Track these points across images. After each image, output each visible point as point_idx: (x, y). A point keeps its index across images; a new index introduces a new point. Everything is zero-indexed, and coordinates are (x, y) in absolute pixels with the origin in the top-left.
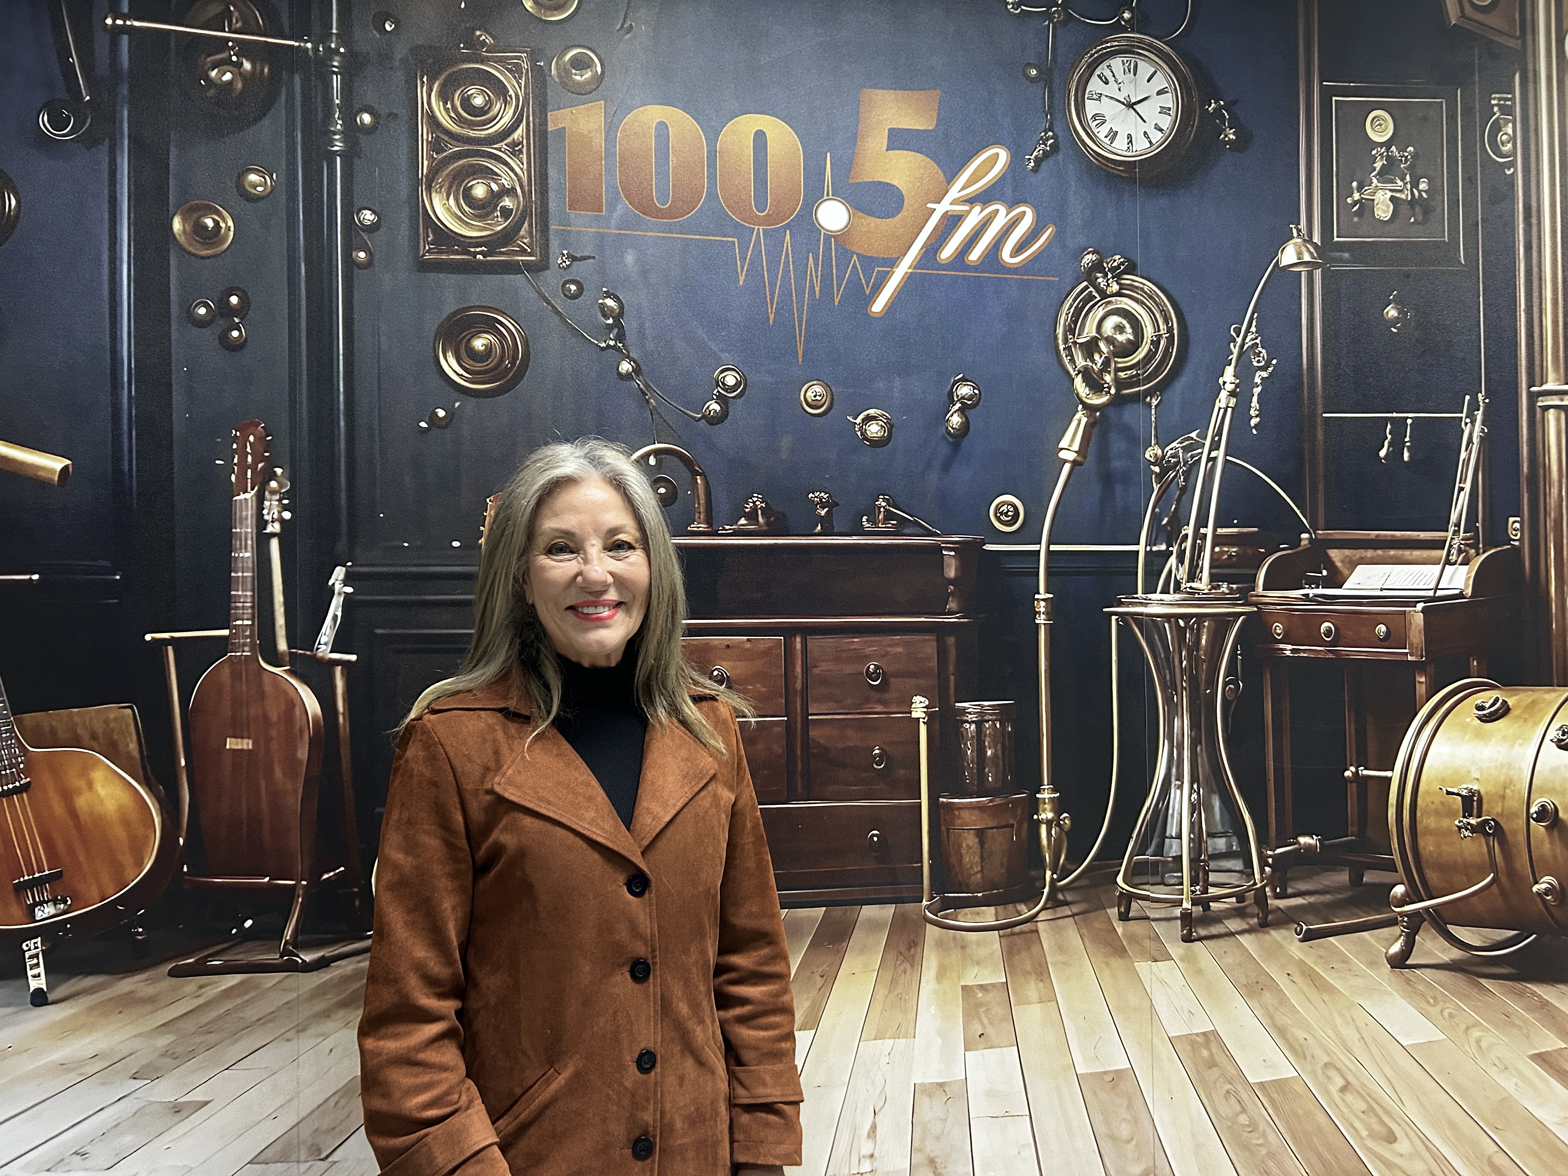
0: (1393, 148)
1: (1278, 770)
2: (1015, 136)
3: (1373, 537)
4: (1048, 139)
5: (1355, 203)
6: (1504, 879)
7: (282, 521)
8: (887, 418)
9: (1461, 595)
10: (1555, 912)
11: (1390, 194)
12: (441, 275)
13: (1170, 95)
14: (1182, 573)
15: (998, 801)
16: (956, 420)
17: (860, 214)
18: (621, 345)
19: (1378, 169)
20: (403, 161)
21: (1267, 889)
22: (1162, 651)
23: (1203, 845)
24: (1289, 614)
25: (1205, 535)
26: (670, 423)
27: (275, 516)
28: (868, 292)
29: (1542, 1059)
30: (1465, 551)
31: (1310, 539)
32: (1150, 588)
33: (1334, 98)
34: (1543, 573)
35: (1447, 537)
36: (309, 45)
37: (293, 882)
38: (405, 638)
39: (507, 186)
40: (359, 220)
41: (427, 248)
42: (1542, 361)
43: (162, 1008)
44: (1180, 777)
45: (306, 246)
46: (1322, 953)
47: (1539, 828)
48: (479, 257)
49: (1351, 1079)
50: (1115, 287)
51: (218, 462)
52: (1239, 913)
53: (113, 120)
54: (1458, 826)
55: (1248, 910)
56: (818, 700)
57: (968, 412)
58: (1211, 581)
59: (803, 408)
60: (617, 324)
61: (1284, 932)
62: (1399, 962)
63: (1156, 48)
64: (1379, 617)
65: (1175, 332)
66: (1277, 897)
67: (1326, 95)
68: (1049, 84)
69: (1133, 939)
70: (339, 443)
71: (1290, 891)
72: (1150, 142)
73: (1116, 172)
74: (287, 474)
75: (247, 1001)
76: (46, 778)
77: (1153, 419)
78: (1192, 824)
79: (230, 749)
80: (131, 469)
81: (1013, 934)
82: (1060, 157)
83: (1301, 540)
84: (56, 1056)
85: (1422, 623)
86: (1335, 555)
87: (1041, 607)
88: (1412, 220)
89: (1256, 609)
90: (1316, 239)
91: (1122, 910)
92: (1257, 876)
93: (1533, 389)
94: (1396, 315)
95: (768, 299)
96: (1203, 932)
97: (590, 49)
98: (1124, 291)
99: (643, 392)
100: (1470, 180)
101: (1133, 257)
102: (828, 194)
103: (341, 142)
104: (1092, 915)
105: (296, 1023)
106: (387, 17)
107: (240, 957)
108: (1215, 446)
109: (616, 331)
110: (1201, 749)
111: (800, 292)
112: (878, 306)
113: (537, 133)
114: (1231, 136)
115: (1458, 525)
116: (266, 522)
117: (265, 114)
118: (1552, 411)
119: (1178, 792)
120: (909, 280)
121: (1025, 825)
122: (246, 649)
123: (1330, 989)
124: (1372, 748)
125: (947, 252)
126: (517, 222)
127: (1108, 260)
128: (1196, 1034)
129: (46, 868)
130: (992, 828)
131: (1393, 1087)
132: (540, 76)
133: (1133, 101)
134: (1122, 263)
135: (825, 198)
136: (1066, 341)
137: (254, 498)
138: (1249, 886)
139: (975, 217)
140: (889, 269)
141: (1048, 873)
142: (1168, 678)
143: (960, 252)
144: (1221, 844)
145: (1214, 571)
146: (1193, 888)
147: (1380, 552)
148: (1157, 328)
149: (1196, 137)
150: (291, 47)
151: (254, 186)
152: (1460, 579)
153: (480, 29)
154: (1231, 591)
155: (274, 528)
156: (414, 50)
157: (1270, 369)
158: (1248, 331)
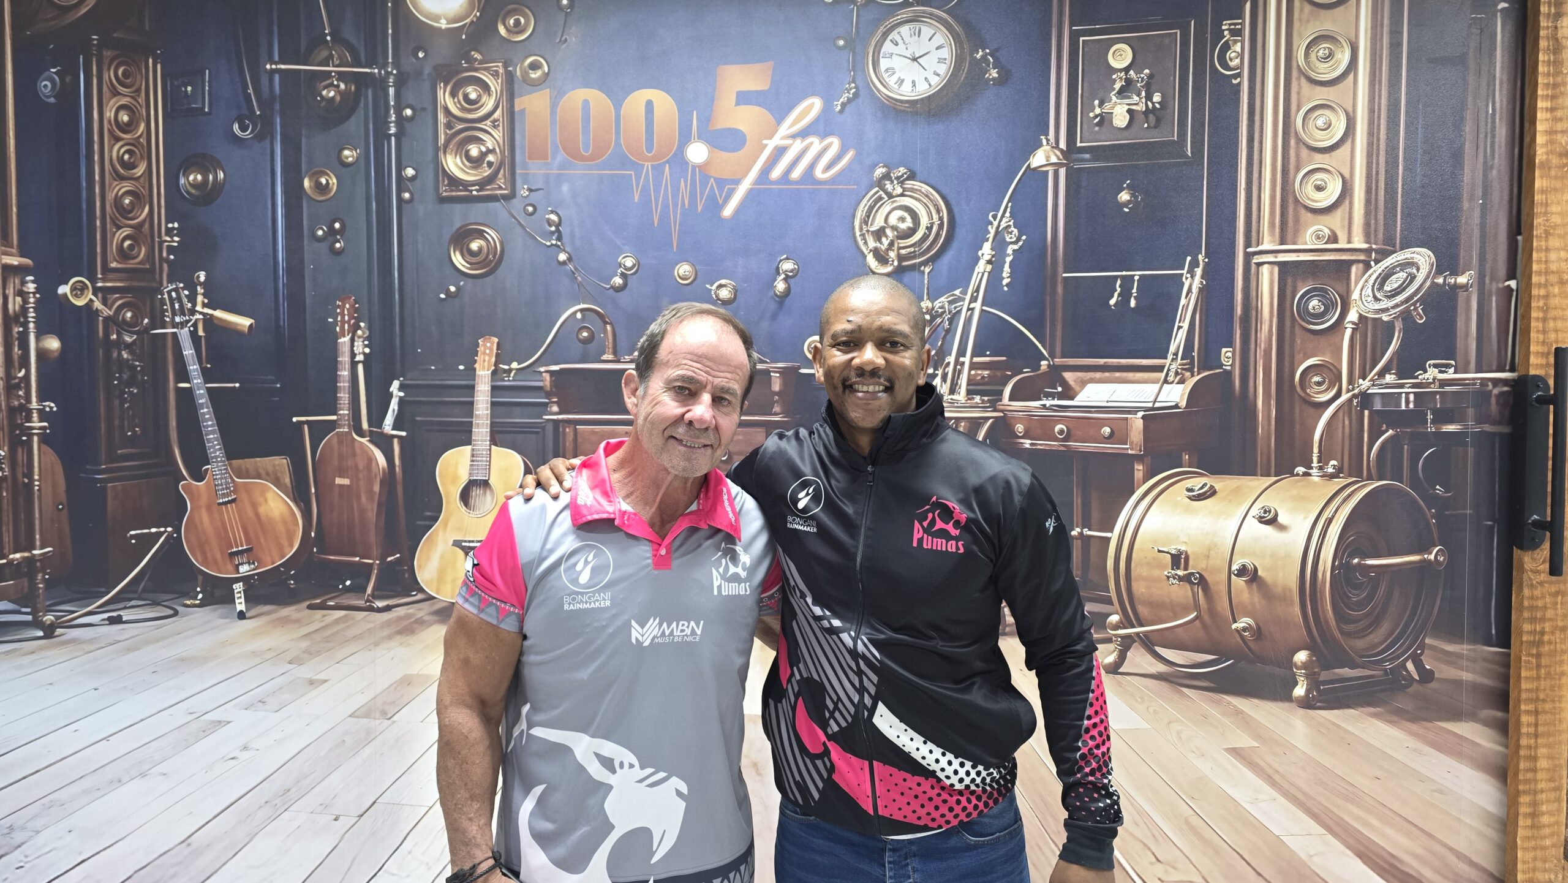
2: (826, 89)
3: (1102, 363)
4: (851, 89)
5: (1096, 116)
6: (1206, 617)
7: (364, 354)
8: (734, 285)
9: (1177, 406)
10: (1251, 645)
11: (1127, 107)
12: (452, 205)
13: (946, 49)
14: (945, 389)
16: (780, 286)
17: (716, 150)
18: (559, 243)
19: (1117, 89)
20: (429, 137)
24: (1029, 418)
25: (963, 364)
26: (590, 291)
27: (361, 351)
28: (721, 202)
29: (1235, 752)
30: (1181, 374)
31: (1049, 366)
33: (1081, 39)
34: (1251, 390)
35: (1166, 363)
36: (376, 71)
37: (371, 561)
38: (432, 423)
39: (491, 148)
40: (405, 174)
41: (444, 188)
42: (1259, 227)
43: (303, 625)
45: (375, 191)
47: (1239, 582)
48: (475, 192)
50: (899, 190)
51: (330, 320)
53: (272, 124)
54: (1167, 576)
57: (789, 280)
58: (968, 394)
59: (676, 280)
60: (558, 231)
62: (1113, 670)
63: (937, 16)
64: (1107, 421)
65: (945, 220)
67: (1074, 37)
68: (853, 50)
70: (395, 307)
72: (930, 85)
73: (902, 108)
74: (367, 326)
75: (348, 626)
76: (244, 496)
79: (338, 484)
80: (284, 324)
82: (860, 100)
83: (1041, 365)
84: (250, 647)
85: (1141, 426)
86: (1068, 376)
88: (1146, 126)
89: (1002, 414)
93: (1249, 250)
95: (653, 210)
97: (540, 56)
98: (906, 193)
99: (574, 273)
100: (1199, 91)
101: (914, 169)
102: (694, 138)
103: (395, 127)
105: (373, 640)
106: (418, 49)
107: (344, 601)
108: (974, 299)
109: (556, 234)
111: (675, 205)
112: (728, 211)
113: (508, 113)
114: (996, 75)
115: (1176, 354)
116: (356, 355)
117: (352, 115)
118: (1266, 266)
120: (750, 193)
122: (346, 427)
124: (1095, 515)
125: (776, 173)
126: (496, 170)
127: (895, 171)
129: (244, 544)
133: (917, 56)
134: (905, 173)
135: (692, 141)
136: (861, 229)
137: (349, 341)
139: (796, 147)
140: (735, 186)
143: (785, 173)
145: (970, 387)
147: (1107, 374)
148: (931, 217)
149: (966, 78)
150: (366, 73)
151: (347, 158)
152: (1176, 395)
153: (474, 50)
154: (983, 401)
155: (359, 358)
156: (435, 68)
157: (1021, 243)
158: (1003, 216)
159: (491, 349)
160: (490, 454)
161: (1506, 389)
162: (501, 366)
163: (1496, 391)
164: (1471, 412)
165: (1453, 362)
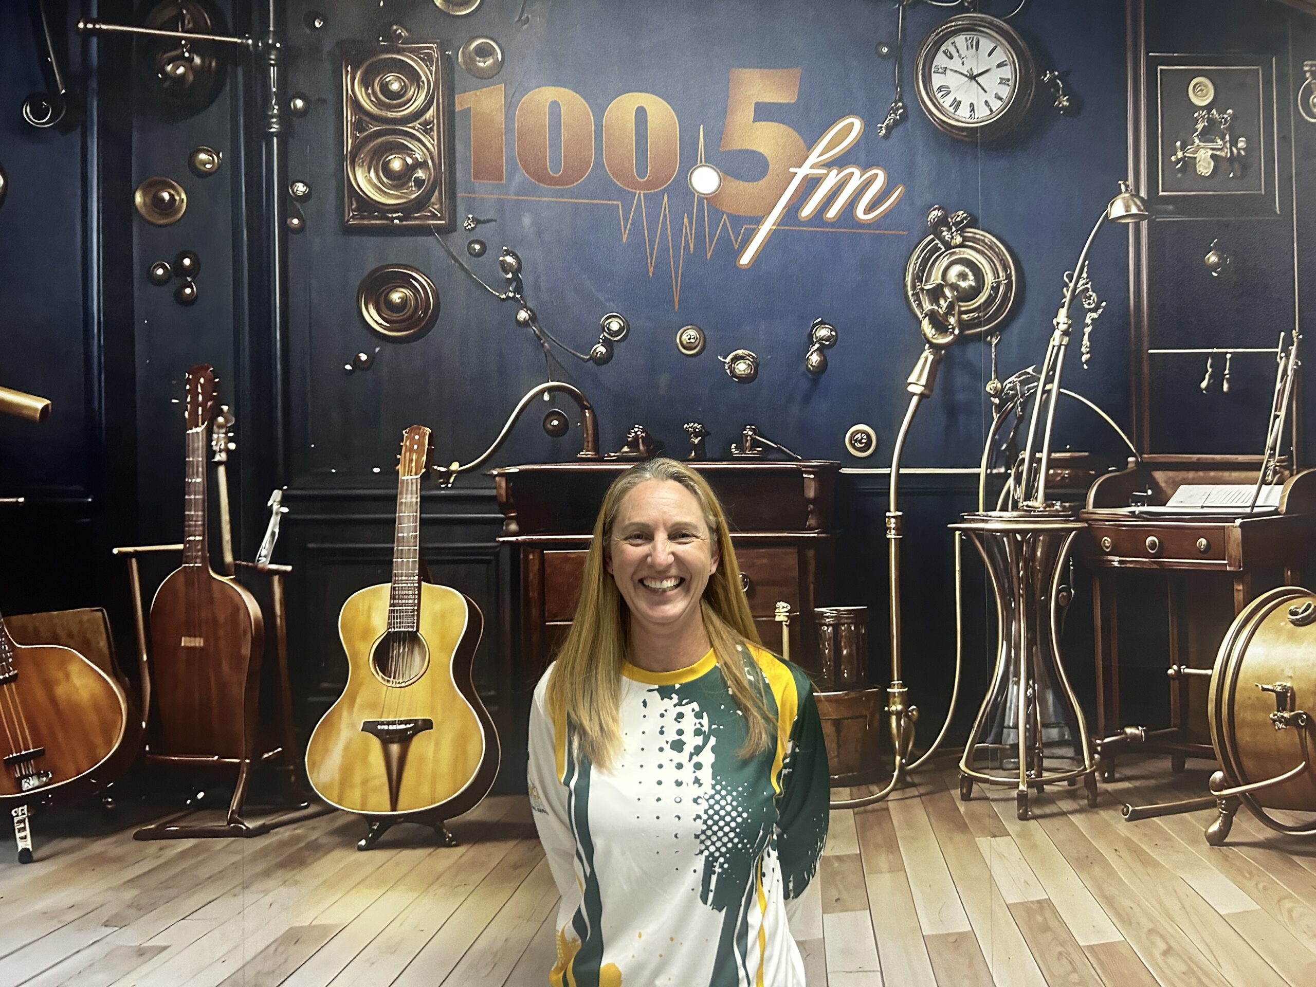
0: (1214, 111)
1: (1107, 669)
2: (868, 107)
3: (1195, 460)
4: (898, 109)
5: (1178, 161)
7: (228, 451)
8: (753, 358)
9: (1276, 512)
11: (1210, 152)
12: (364, 238)
13: (1009, 67)
14: (1020, 493)
15: (853, 695)
16: (815, 359)
17: (729, 178)
18: (518, 296)
19: (1199, 130)
20: (331, 141)
21: (1096, 774)
22: (1001, 563)
23: (1038, 735)
24: (1117, 529)
25: (1041, 459)
26: (562, 364)
27: (222, 447)
28: (736, 247)
30: (1280, 472)
31: (1137, 462)
32: (991, 506)
33: (1159, 68)
35: (1263, 460)
36: (250, 42)
37: (238, 761)
38: (333, 551)
39: (420, 160)
40: (293, 191)
41: (351, 214)
43: (128, 866)
44: (1017, 674)
45: (247, 215)
46: (1148, 831)
48: (396, 221)
49: (1174, 944)
50: (959, 240)
51: (174, 401)
52: (1071, 795)
53: (85, 109)
54: (1271, 719)
55: (1079, 793)
57: (825, 351)
58: (1046, 500)
59: (679, 350)
60: (516, 278)
61: (1112, 812)
62: (1217, 840)
63: (997, 26)
64: (1200, 531)
65: (1014, 278)
66: (1106, 781)
67: (1152, 65)
68: (900, 61)
69: (974, 817)
70: (276, 383)
71: (1117, 776)
72: (991, 110)
73: (958, 137)
74: (232, 412)
75: (200, 861)
76: (30, 671)
77: (993, 356)
78: (1028, 716)
79: (184, 646)
80: (100, 407)
81: (866, 812)
82: (909, 124)
83: (1127, 463)
84: (39, 907)
85: (1240, 537)
86: (1159, 476)
87: (892, 523)
88: (1231, 175)
89: (1086, 525)
90: (1143, 194)
91: (965, 791)
92: (1087, 762)
94: (1216, 260)
95: (648, 254)
96: (1037, 811)
97: (492, 39)
98: (967, 243)
99: (539, 338)
100: (1284, 139)
101: (975, 213)
102: (701, 162)
103: (277, 124)
104: (937, 796)
105: (241, 881)
106: (317, 16)
107: (193, 825)
108: (1049, 380)
109: (514, 284)
110: (1037, 650)
111: (677, 248)
112: (745, 259)
113: (446, 114)
115: (1273, 448)
116: (214, 452)
117: (211, 102)
119: (1016, 687)
120: (773, 235)
121: (877, 716)
122: (198, 560)
123: (1155, 864)
124: (1193, 650)
125: (807, 211)
126: (428, 191)
127: (953, 215)
128: (1032, 902)
129: (31, 747)
130: (848, 718)
131: (1212, 952)
132: (448, 64)
133: (975, 73)
134: (965, 218)
135: (699, 164)
136: (914, 287)
137: (204, 431)
138: (1079, 771)
139: (832, 179)
140: (755, 226)
141: (898, 758)
142: (1006, 585)
143: (819, 211)
144: (1054, 733)
145: (1048, 491)
146: (1028, 773)
147: (1201, 474)
148: (996, 275)
149: (1032, 104)
150: (236, 43)
151: (205, 164)
152: (1274, 498)
153: (396, 24)
154: (1064, 509)
155: (221, 457)
156: (340, 44)
157: (1100, 311)
158: (1079, 277)
159: (421, 444)
160: (419, 594)
162: (436, 467)
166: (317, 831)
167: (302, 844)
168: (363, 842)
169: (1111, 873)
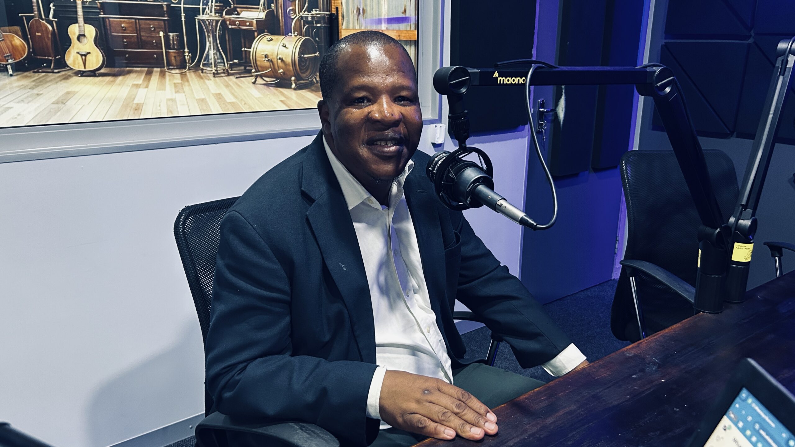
1: (229, 48)
3: (245, 6)
9: (262, 18)
10: (283, 76)
14: (209, 12)
15: (177, 51)
21: (229, 69)
22: (206, 26)
23: (216, 61)
24: (230, 20)
25: (213, 5)
29: (281, 101)
30: (263, 10)
31: (234, 7)
32: (203, 14)
34: (278, 15)
35: (260, 7)
37: (51, 58)
38: (65, 17)
43: (32, 78)
44: (211, 48)
46: (240, 81)
47: (279, 61)
52: (224, 73)
54: (264, 60)
56: (143, 32)
58: (215, 13)
61: (232, 77)
62: (254, 83)
64: (247, 21)
66: (231, 70)
71: (233, 70)
75: (47, 78)
76: (6, 38)
78: (214, 57)
79: (38, 35)
81: (182, 74)
83: (231, 6)
84: (15, 85)
85: (256, 23)
86: (238, 9)
87: (183, 17)
89: (223, 19)
91: (202, 71)
92: (227, 67)
104: (196, 72)
105: (55, 82)
107: (44, 70)
110: (215, 43)
115: (261, 5)
119: (211, 51)
121: (183, 56)
122: (37, 17)
123: (241, 87)
124: (247, 46)
128: (217, 93)
129: (9, 53)
130: (177, 56)
138: (225, 68)
141: (188, 64)
142: (208, 31)
144: (219, 61)
145: (215, 11)
146: (215, 68)
147: (247, 9)
152: (262, 15)
154: (219, 15)
160: (84, 27)
161: (328, 16)
162: (84, 0)
163: (327, 17)
164: (322, 21)
165: (318, 9)
166: (70, 73)
167: (67, 75)
168: (80, 75)
169: (233, 88)
